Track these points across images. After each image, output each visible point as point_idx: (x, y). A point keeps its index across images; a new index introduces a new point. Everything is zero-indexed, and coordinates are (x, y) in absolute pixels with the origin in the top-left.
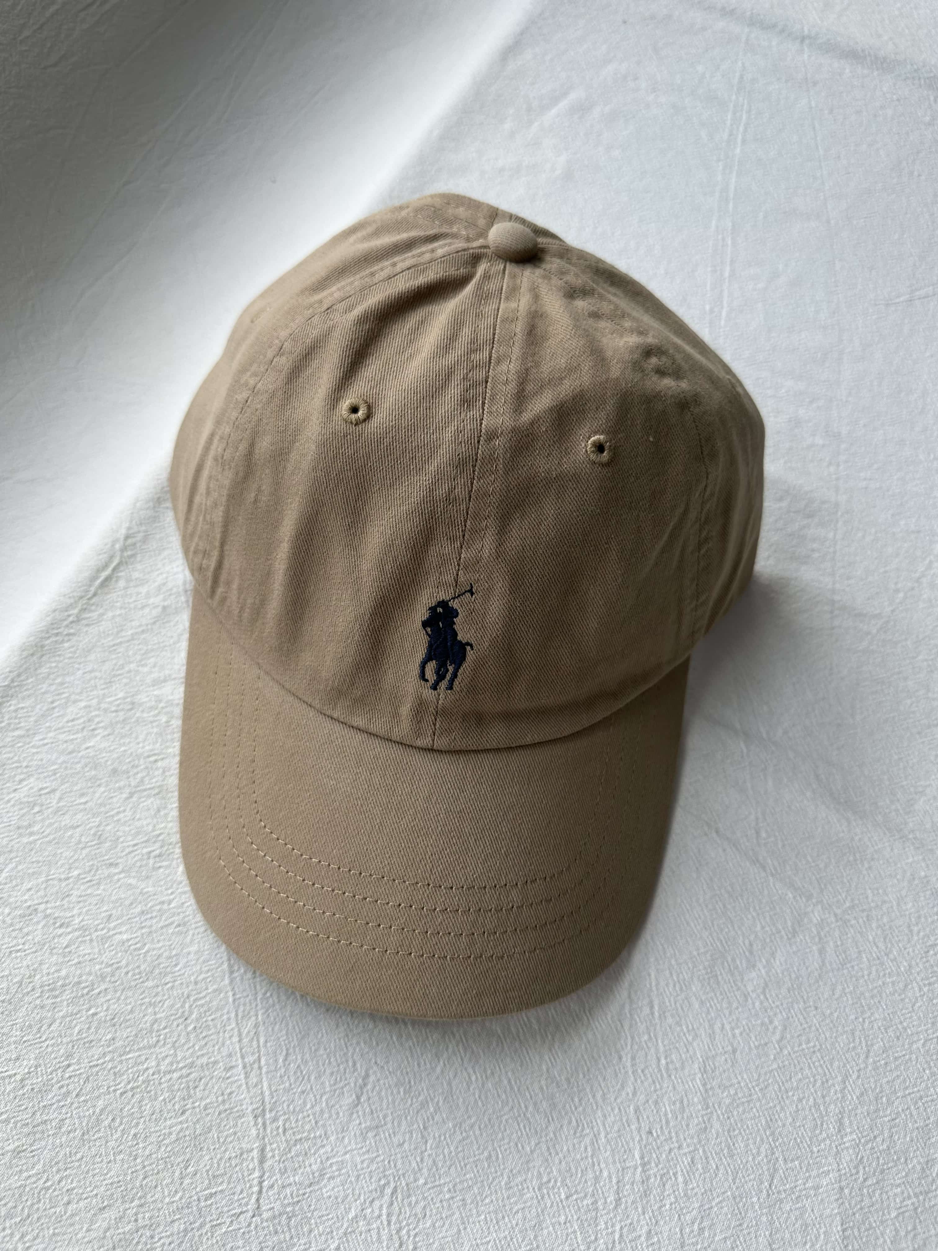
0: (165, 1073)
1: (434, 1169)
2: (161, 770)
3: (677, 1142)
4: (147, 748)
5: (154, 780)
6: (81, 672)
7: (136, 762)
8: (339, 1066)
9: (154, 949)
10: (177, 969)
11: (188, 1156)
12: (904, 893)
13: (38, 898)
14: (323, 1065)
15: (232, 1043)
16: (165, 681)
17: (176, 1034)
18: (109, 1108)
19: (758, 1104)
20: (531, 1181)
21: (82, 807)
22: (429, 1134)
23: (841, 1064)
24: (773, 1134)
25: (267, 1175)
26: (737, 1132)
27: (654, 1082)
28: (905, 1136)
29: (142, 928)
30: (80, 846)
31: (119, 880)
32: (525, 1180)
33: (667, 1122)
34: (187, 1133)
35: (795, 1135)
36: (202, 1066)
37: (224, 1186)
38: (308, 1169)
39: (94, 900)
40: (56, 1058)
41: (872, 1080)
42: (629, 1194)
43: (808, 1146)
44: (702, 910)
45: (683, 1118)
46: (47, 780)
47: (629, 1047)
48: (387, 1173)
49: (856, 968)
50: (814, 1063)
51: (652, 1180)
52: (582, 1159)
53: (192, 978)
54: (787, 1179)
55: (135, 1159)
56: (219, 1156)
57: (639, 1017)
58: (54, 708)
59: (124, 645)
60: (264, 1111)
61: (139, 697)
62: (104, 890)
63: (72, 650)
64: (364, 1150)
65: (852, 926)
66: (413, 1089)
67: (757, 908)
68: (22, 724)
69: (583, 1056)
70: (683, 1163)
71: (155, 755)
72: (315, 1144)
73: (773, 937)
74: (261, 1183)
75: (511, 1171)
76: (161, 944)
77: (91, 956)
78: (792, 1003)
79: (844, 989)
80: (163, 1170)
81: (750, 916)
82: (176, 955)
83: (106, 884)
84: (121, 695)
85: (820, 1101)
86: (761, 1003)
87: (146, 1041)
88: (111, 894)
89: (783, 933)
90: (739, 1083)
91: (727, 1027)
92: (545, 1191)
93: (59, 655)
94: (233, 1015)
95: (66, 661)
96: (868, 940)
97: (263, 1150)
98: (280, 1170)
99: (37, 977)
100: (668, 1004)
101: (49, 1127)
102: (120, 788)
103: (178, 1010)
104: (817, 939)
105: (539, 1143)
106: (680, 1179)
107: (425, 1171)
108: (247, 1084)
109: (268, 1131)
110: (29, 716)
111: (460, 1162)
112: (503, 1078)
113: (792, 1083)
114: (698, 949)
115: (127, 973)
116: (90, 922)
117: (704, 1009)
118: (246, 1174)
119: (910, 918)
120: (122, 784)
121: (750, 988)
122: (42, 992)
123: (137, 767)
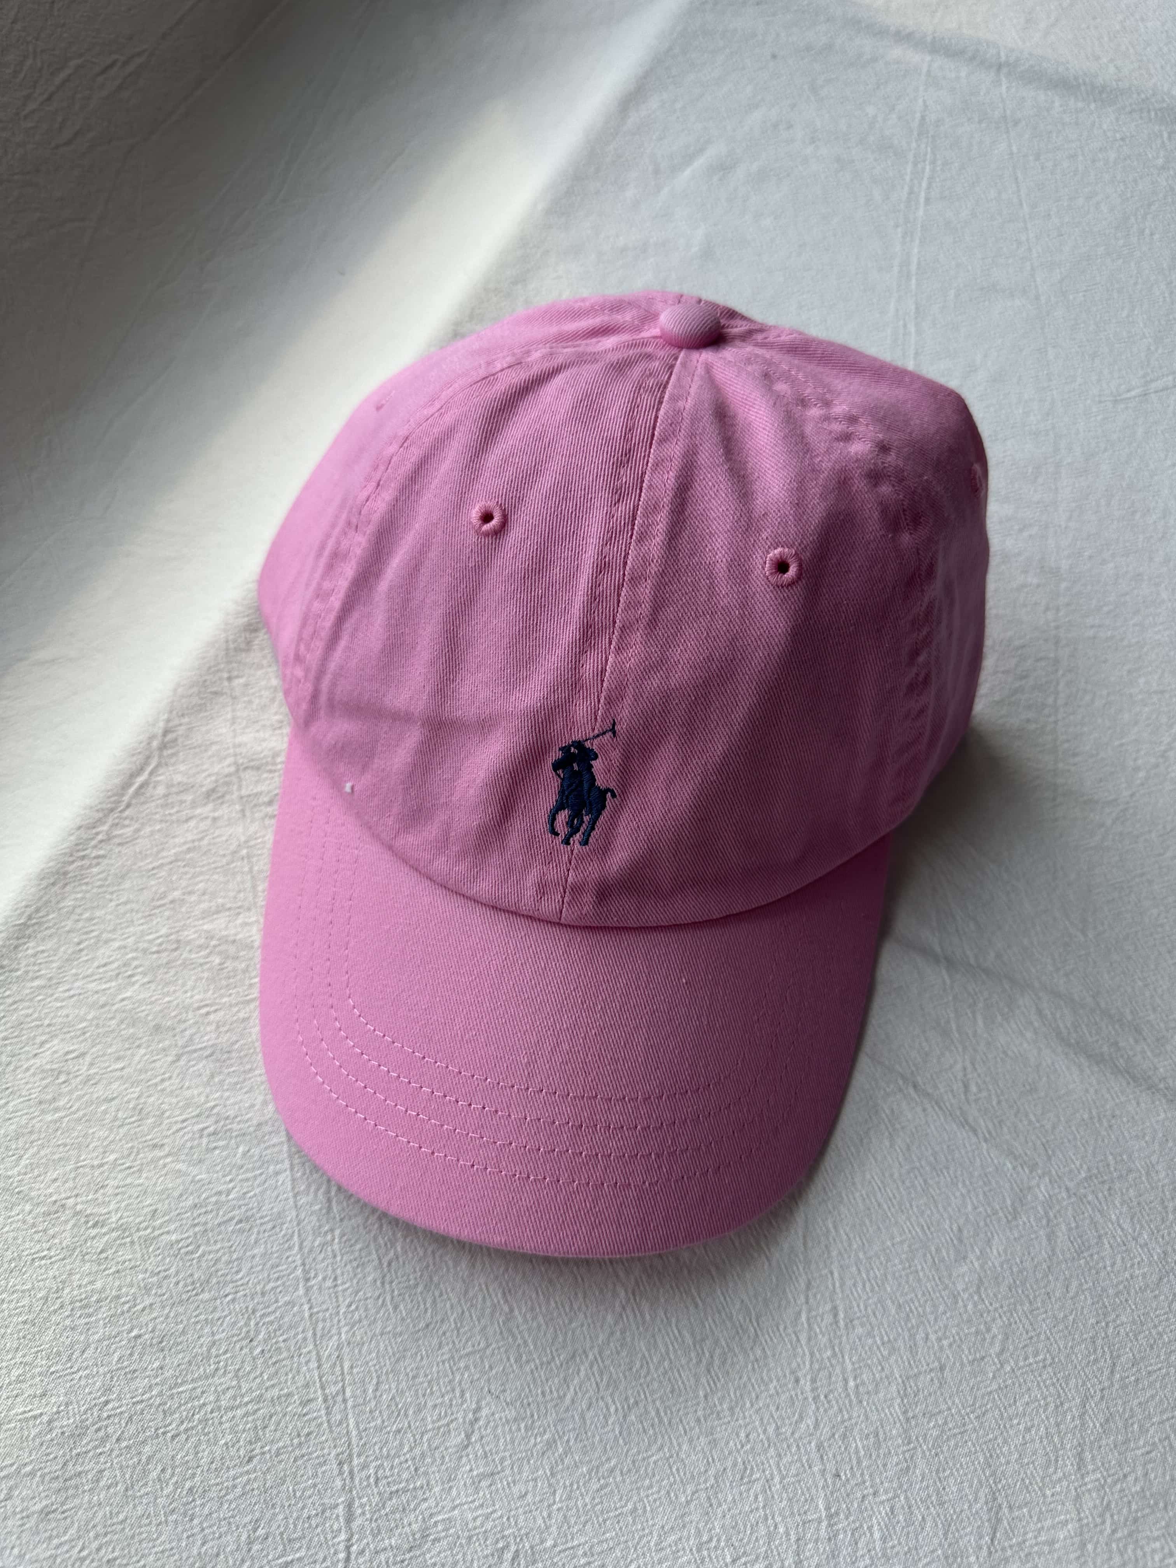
0: (227, 1409)
1: (565, 1527)
2: (213, 1027)
3: (872, 1486)
4: (197, 997)
5: (206, 1038)
6: (113, 904)
7: (184, 1015)
8: (443, 1396)
9: (210, 1253)
10: (240, 1276)
11: (257, 1514)
12: (1154, 1159)
13: (65, 1191)
14: (424, 1395)
15: (309, 1370)
16: (218, 912)
17: (239, 1360)
18: (158, 1456)
19: (974, 1436)
20: (688, 1539)
21: (118, 1074)
22: (558, 1482)
23: (1080, 1382)
24: (994, 1474)
25: (356, 1537)
26: (948, 1472)
27: (841, 1411)
28: (1164, 1474)
29: (195, 1225)
30: (117, 1123)
31: (165, 1166)
32: (680, 1539)
33: (859, 1462)
34: (255, 1485)
35: (1022, 1475)
36: (272, 1400)
37: (302, 1553)
38: (407, 1529)
39: (134, 1192)
40: (90, 1393)
41: (1120, 1402)
42: (812, 1556)
43: (1040, 1488)
44: (898, 1188)
45: (878, 1456)
46: (75, 1041)
47: (808, 1366)
48: (506, 1533)
49: (1095, 1257)
50: (1044, 1382)
51: (841, 1536)
52: (751, 1511)
53: (258, 1288)
54: (1013, 1531)
55: (192, 1520)
56: (295, 1515)
57: (820, 1328)
58: (81, 950)
59: (167, 868)
60: (350, 1456)
61: (186, 933)
62: (146, 1178)
63: (101, 876)
64: (476, 1503)
65: (1089, 1203)
66: (537, 1424)
67: (968, 1182)
68: (43, 972)
69: (749, 1379)
70: (880, 1513)
71: (207, 1005)
72: (415, 1497)
73: (988, 1220)
74: (348, 1548)
75: (663, 1527)
76: (219, 1246)
77: (133, 1263)
78: (1015, 1304)
79: (1081, 1285)
80: (226, 1533)
81: (958, 1194)
82: (237, 1259)
83: (149, 1171)
84: (164, 931)
85: (1053, 1430)
86: (975, 1305)
87: (202, 1369)
88: (155, 1184)
89: (1001, 1214)
90: (949, 1409)
91: (933, 1337)
92: (705, 1553)
93: (87, 884)
94: (310, 1334)
95: (95, 890)
96: (1110, 1220)
97: (350, 1506)
98: (372, 1530)
99: (67, 1291)
100: (856, 1309)
101: (84, 1481)
102: (164, 1050)
103: (241, 1329)
104: (1044, 1222)
105: (697, 1491)
106: (877, 1535)
107: (554, 1529)
108: (328, 1421)
109: (357, 1481)
110: (52, 962)
111: (597, 1517)
112: (650, 1408)
113: (1017, 1408)
114: (892, 1238)
115: (177, 1283)
116: (131, 1219)
117: (903, 1315)
118: (329, 1537)
119: (1163, 1191)
120: (167, 1043)
121: (960, 1287)
122: (72, 1310)
123: (185, 1021)
